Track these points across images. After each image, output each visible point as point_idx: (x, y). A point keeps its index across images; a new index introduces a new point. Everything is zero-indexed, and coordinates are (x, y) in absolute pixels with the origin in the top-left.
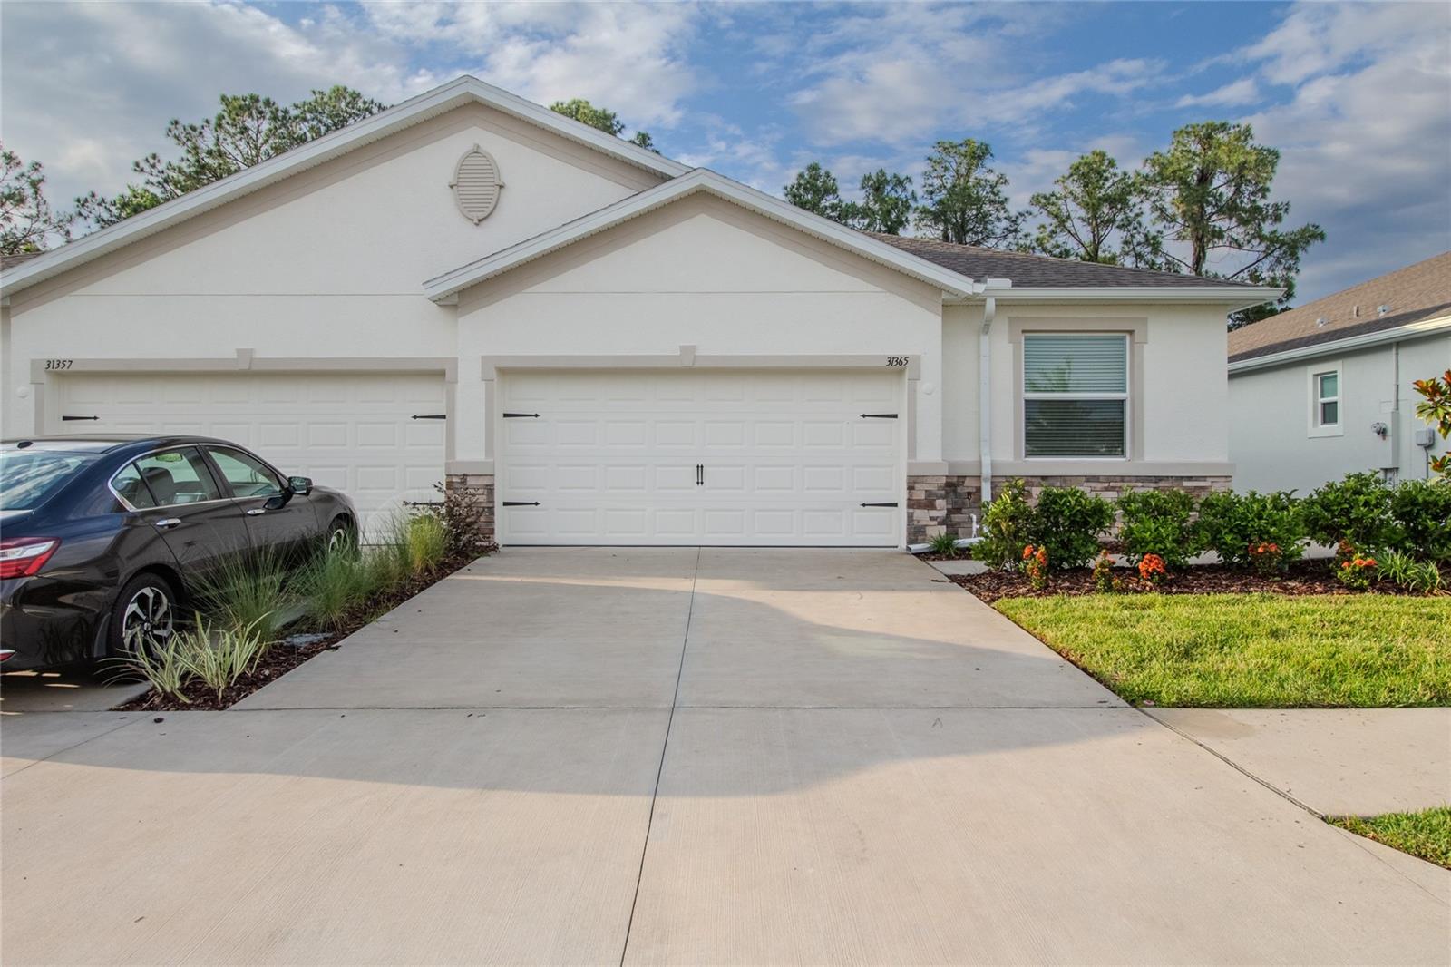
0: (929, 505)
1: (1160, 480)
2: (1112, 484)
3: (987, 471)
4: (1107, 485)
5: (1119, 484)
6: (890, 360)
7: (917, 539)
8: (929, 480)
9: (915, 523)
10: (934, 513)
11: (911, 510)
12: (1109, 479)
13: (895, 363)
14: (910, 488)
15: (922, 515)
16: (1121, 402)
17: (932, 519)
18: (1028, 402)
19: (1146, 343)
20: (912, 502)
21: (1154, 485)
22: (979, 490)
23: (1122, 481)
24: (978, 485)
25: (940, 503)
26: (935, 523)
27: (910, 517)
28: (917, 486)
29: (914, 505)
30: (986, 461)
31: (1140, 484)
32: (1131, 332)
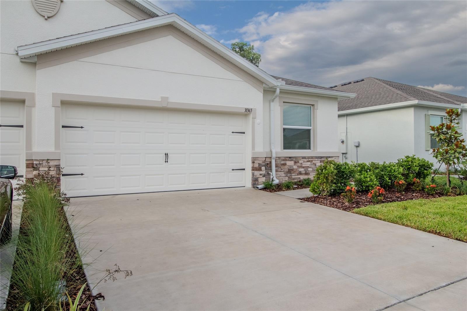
0: (260, 169)
1: (322, 158)
2: (309, 160)
3: (274, 155)
4: (308, 160)
5: (311, 160)
6: (246, 109)
7: (255, 183)
8: (260, 159)
9: (255, 177)
10: (261, 172)
11: (253, 171)
12: (309, 158)
13: (247, 111)
14: (253, 163)
15: (257, 173)
16: (309, 131)
17: (261, 175)
18: (284, 129)
19: (317, 109)
20: (254, 168)
21: (320, 160)
22: (271, 162)
23: (312, 158)
24: (270, 161)
25: (263, 168)
26: (262, 176)
27: (253, 174)
28: (256, 162)
29: (254, 169)
30: (274, 151)
31: (317, 159)
32: (313, 105)
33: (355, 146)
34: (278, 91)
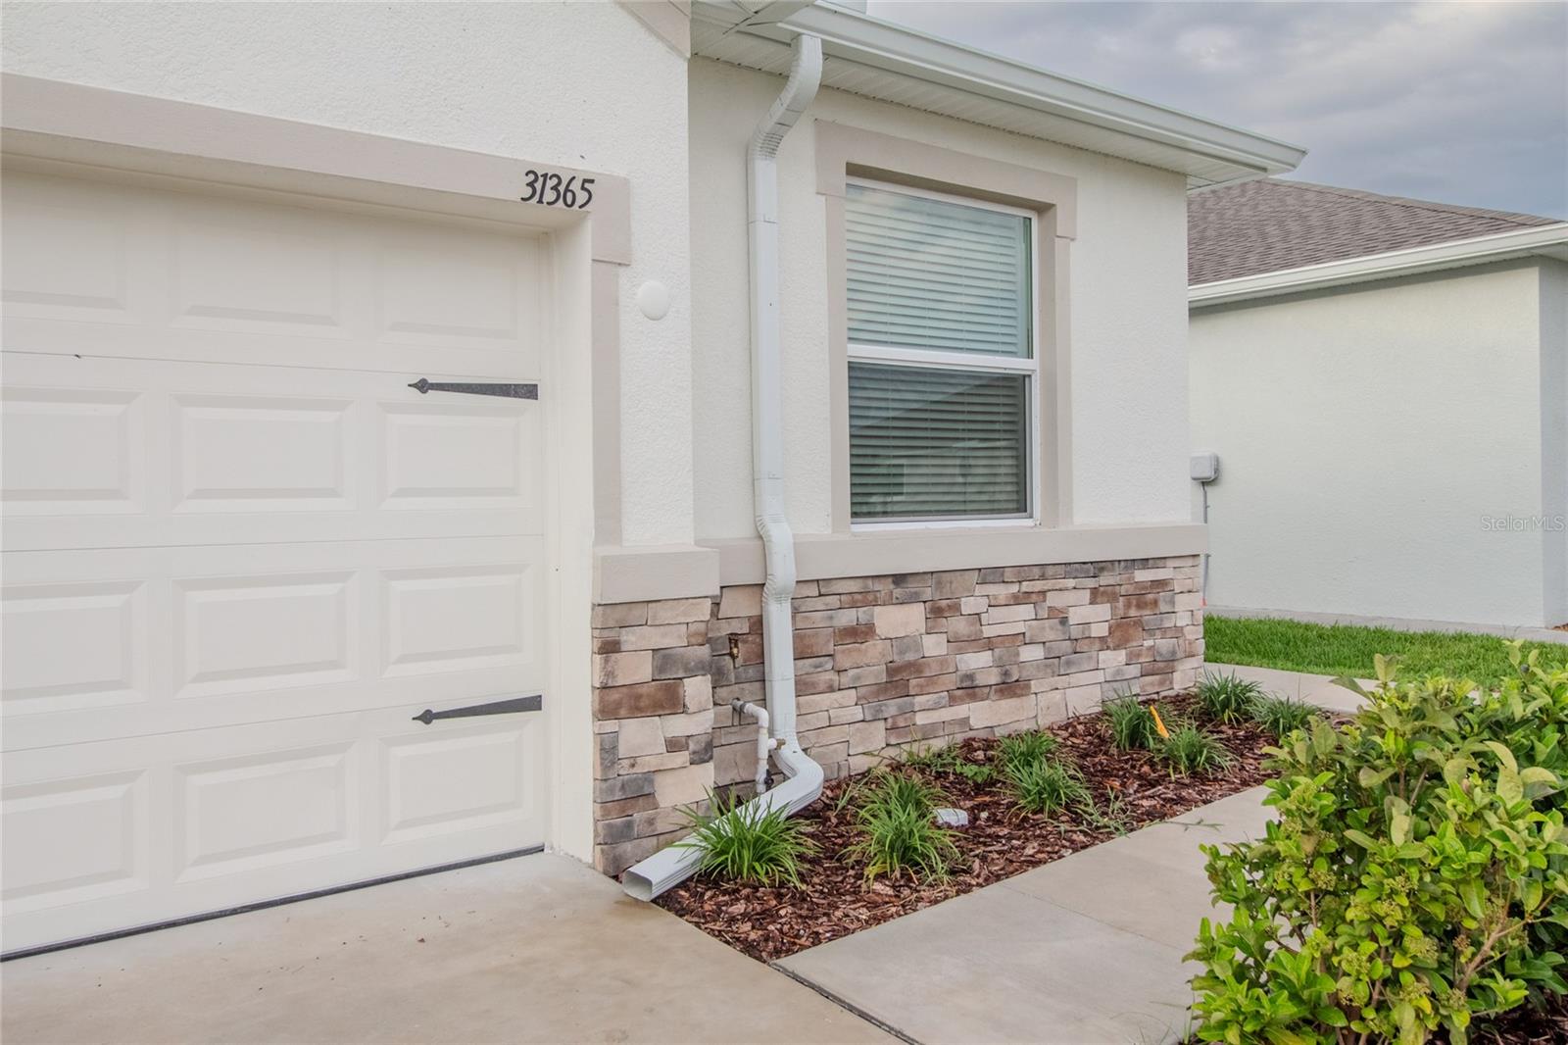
0: (669, 701)
1: (1102, 569)
2: (1026, 587)
3: (784, 572)
4: (1014, 588)
5: (1038, 586)
6: (537, 182)
7: (629, 825)
8: (665, 614)
9: (623, 768)
10: (678, 726)
11: (611, 726)
12: (1022, 572)
13: (550, 196)
14: (609, 648)
15: (641, 736)
16: (1014, 386)
17: (674, 745)
18: (860, 374)
19: (1073, 240)
20: (615, 696)
21: (1091, 583)
22: (758, 625)
23: (1043, 577)
24: (755, 612)
25: (696, 689)
26: (683, 757)
27: (608, 751)
28: (629, 639)
29: (619, 705)
30: (781, 536)
31: (1071, 583)
32: (1042, 209)
33: (1194, 479)
34: (810, 63)
